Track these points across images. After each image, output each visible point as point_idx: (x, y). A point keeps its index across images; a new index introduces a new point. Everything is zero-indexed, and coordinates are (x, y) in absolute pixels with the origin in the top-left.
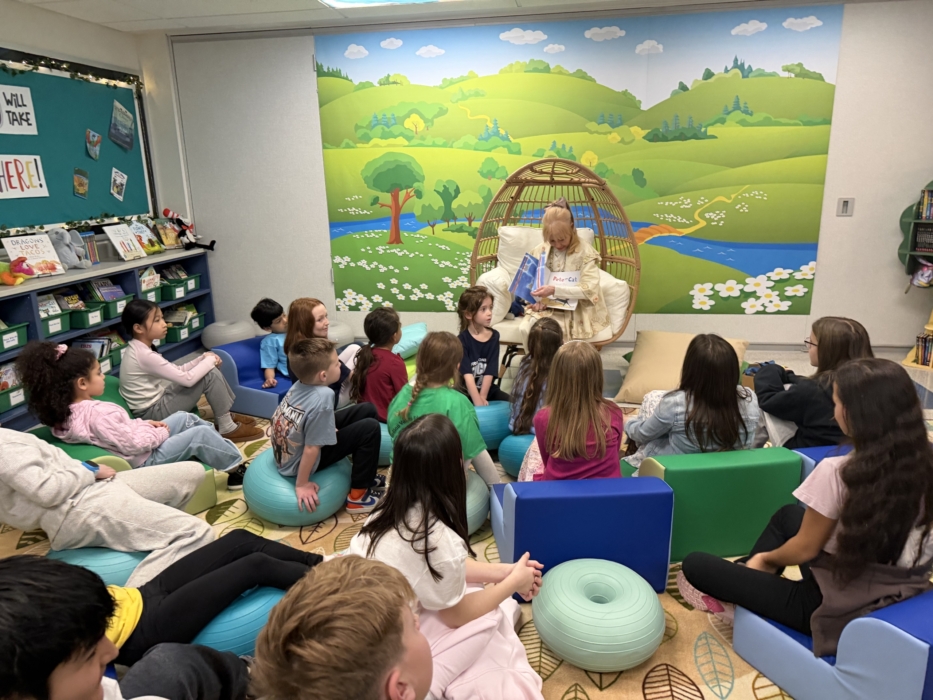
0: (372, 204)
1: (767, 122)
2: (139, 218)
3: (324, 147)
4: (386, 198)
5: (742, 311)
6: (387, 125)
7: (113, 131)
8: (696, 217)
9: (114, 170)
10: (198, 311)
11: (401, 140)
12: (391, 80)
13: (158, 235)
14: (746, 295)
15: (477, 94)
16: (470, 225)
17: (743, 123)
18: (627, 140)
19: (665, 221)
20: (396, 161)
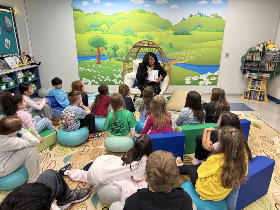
0: (91, 51)
1: (207, 30)
2: (15, 54)
3: (76, 33)
4: (96, 49)
5: (199, 85)
6: (95, 27)
7: (5, 26)
8: (187, 58)
9: (6, 39)
10: (36, 85)
11: (100, 32)
12: (97, 13)
13: (21, 60)
14: (200, 80)
15: (124, 18)
16: (122, 58)
17: (201, 30)
18: (168, 34)
19: (178, 59)
20: (99, 38)
